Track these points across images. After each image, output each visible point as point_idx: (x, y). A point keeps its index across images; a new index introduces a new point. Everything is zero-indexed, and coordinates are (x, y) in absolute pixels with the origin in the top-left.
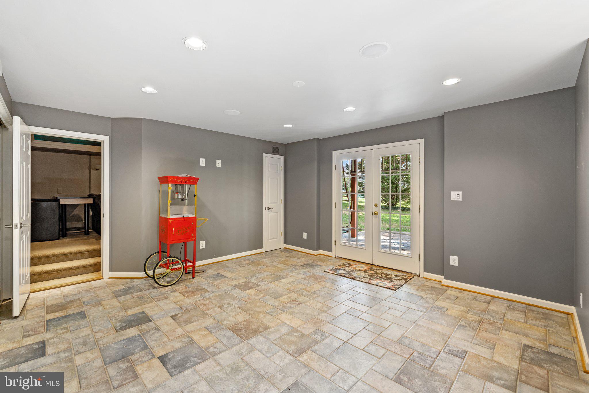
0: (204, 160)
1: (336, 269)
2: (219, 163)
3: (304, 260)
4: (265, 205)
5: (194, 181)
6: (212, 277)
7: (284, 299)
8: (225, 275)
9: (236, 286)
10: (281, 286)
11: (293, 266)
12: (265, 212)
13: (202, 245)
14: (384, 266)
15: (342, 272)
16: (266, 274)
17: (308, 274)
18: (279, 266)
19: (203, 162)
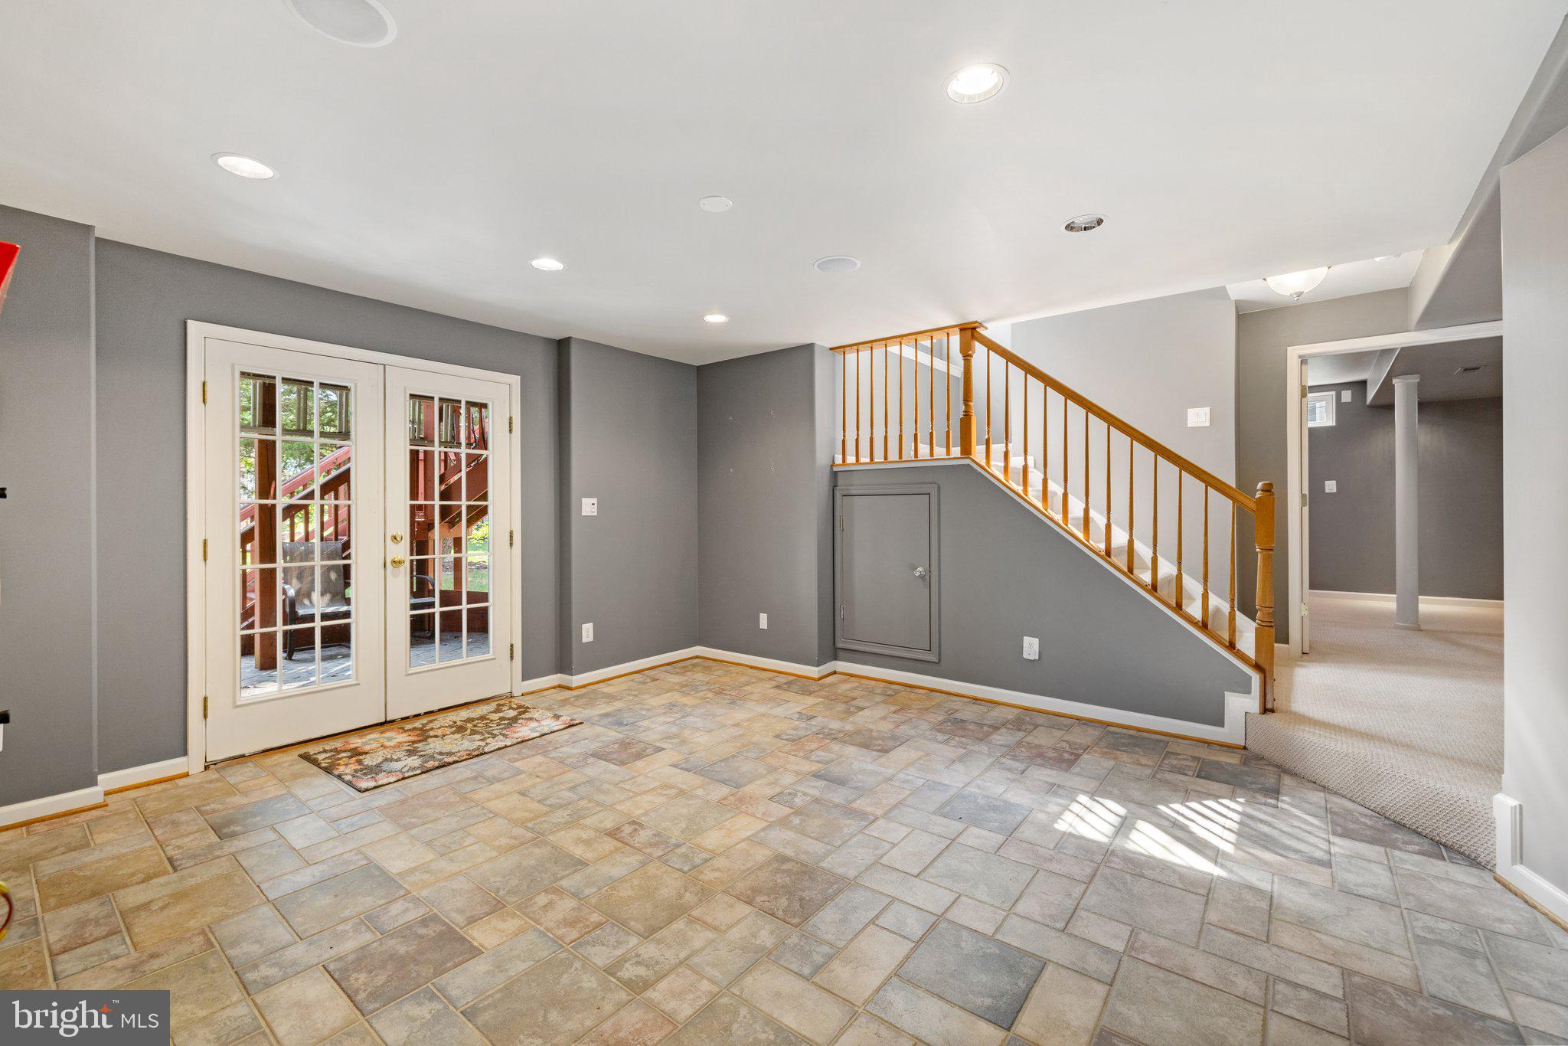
14: (422, 711)
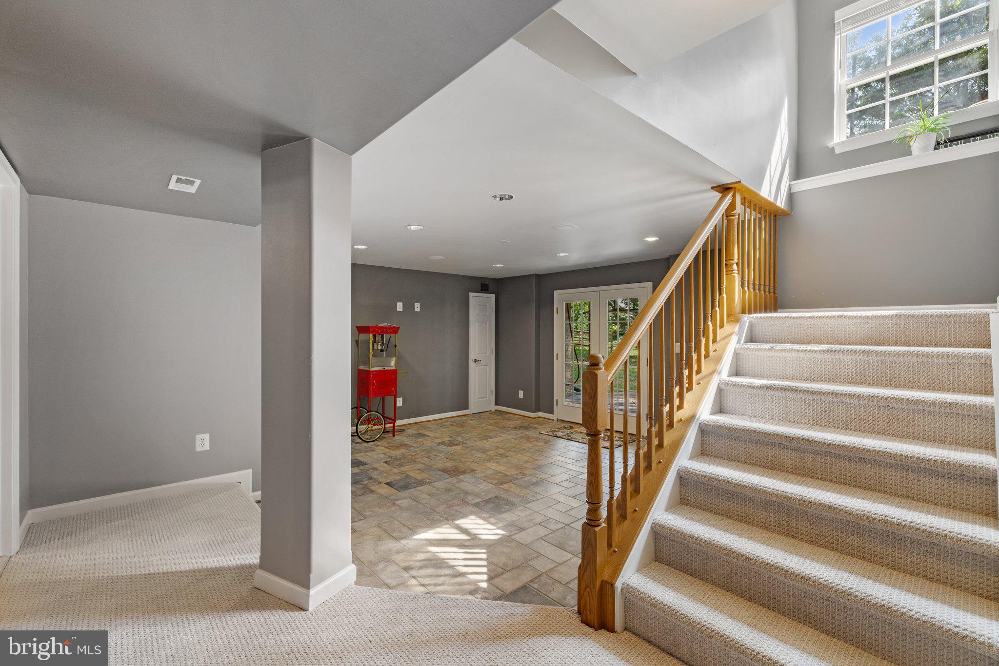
0: (401, 304)
1: (553, 432)
2: (417, 307)
3: (518, 423)
4: (472, 357)
5: (395, 330)
6: (413, 436)
7: (492, 453)
8: (428, 434)
9: (441, 443)
10: (488, 444)
11: (504, 427)
12: (472, 365)
13: (400, 402)
15: (559, 434)
16: (472, 434)
17: (520, 435)
18: (488, 427)
19: (400, 307)
